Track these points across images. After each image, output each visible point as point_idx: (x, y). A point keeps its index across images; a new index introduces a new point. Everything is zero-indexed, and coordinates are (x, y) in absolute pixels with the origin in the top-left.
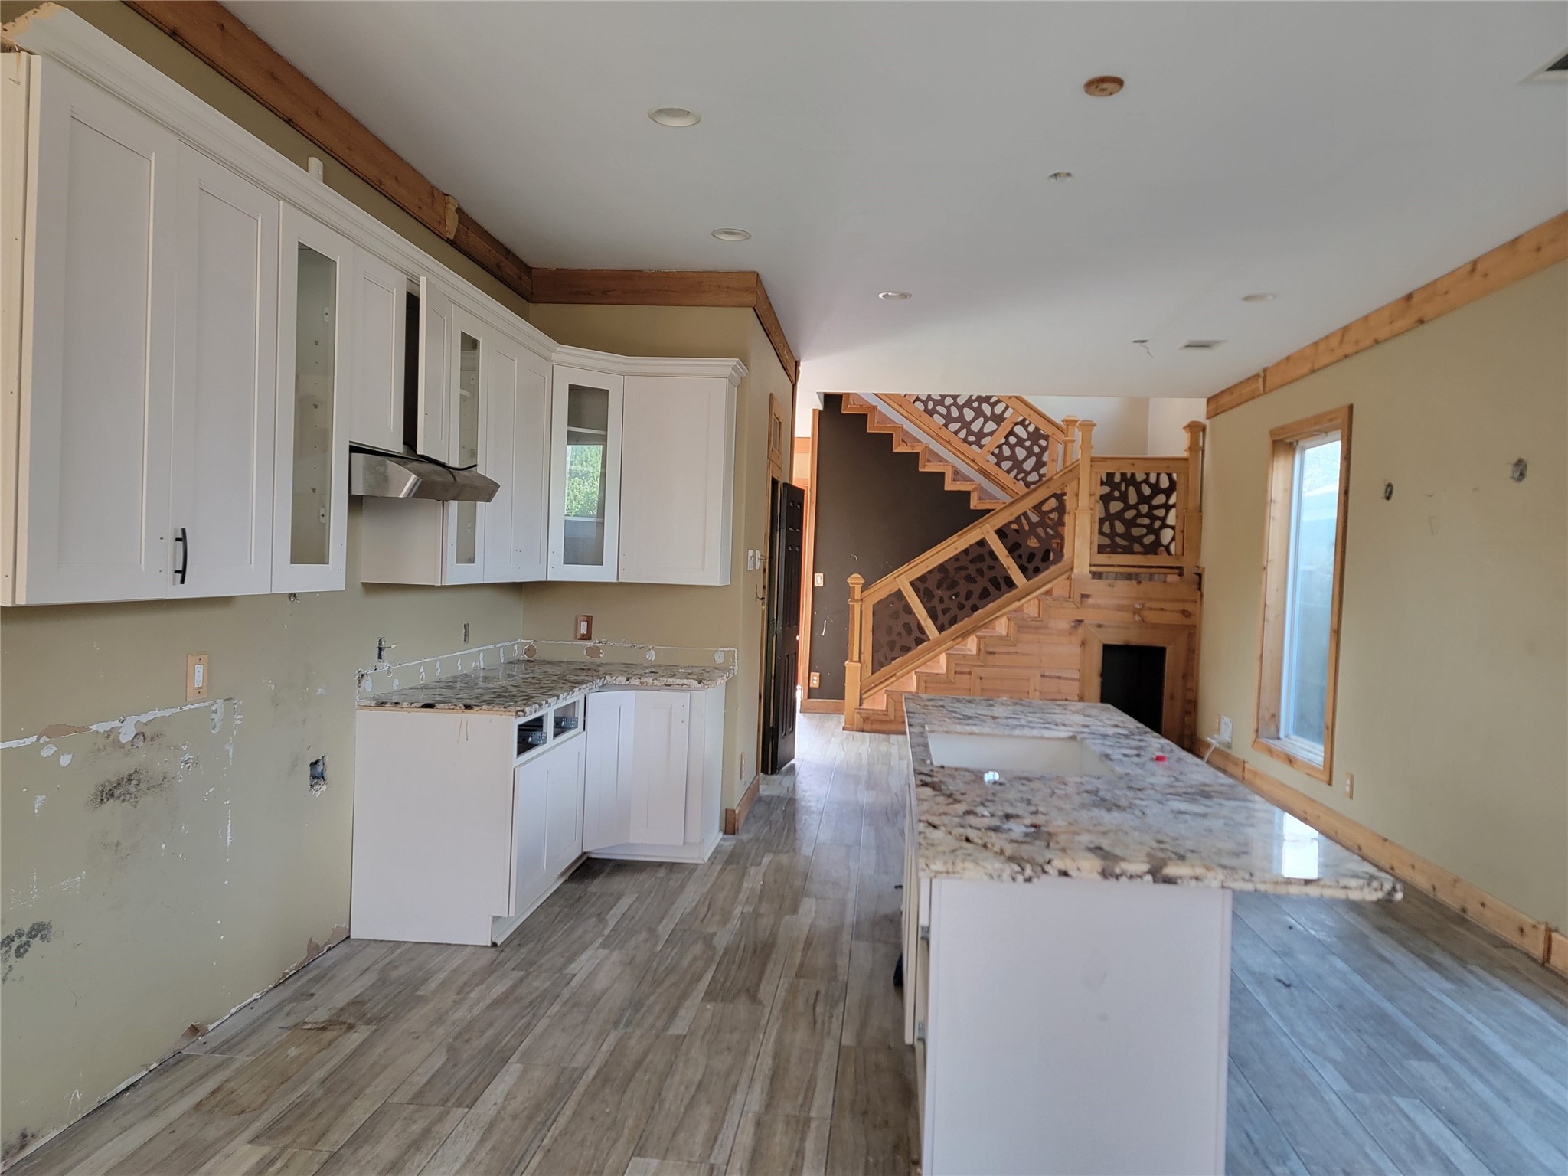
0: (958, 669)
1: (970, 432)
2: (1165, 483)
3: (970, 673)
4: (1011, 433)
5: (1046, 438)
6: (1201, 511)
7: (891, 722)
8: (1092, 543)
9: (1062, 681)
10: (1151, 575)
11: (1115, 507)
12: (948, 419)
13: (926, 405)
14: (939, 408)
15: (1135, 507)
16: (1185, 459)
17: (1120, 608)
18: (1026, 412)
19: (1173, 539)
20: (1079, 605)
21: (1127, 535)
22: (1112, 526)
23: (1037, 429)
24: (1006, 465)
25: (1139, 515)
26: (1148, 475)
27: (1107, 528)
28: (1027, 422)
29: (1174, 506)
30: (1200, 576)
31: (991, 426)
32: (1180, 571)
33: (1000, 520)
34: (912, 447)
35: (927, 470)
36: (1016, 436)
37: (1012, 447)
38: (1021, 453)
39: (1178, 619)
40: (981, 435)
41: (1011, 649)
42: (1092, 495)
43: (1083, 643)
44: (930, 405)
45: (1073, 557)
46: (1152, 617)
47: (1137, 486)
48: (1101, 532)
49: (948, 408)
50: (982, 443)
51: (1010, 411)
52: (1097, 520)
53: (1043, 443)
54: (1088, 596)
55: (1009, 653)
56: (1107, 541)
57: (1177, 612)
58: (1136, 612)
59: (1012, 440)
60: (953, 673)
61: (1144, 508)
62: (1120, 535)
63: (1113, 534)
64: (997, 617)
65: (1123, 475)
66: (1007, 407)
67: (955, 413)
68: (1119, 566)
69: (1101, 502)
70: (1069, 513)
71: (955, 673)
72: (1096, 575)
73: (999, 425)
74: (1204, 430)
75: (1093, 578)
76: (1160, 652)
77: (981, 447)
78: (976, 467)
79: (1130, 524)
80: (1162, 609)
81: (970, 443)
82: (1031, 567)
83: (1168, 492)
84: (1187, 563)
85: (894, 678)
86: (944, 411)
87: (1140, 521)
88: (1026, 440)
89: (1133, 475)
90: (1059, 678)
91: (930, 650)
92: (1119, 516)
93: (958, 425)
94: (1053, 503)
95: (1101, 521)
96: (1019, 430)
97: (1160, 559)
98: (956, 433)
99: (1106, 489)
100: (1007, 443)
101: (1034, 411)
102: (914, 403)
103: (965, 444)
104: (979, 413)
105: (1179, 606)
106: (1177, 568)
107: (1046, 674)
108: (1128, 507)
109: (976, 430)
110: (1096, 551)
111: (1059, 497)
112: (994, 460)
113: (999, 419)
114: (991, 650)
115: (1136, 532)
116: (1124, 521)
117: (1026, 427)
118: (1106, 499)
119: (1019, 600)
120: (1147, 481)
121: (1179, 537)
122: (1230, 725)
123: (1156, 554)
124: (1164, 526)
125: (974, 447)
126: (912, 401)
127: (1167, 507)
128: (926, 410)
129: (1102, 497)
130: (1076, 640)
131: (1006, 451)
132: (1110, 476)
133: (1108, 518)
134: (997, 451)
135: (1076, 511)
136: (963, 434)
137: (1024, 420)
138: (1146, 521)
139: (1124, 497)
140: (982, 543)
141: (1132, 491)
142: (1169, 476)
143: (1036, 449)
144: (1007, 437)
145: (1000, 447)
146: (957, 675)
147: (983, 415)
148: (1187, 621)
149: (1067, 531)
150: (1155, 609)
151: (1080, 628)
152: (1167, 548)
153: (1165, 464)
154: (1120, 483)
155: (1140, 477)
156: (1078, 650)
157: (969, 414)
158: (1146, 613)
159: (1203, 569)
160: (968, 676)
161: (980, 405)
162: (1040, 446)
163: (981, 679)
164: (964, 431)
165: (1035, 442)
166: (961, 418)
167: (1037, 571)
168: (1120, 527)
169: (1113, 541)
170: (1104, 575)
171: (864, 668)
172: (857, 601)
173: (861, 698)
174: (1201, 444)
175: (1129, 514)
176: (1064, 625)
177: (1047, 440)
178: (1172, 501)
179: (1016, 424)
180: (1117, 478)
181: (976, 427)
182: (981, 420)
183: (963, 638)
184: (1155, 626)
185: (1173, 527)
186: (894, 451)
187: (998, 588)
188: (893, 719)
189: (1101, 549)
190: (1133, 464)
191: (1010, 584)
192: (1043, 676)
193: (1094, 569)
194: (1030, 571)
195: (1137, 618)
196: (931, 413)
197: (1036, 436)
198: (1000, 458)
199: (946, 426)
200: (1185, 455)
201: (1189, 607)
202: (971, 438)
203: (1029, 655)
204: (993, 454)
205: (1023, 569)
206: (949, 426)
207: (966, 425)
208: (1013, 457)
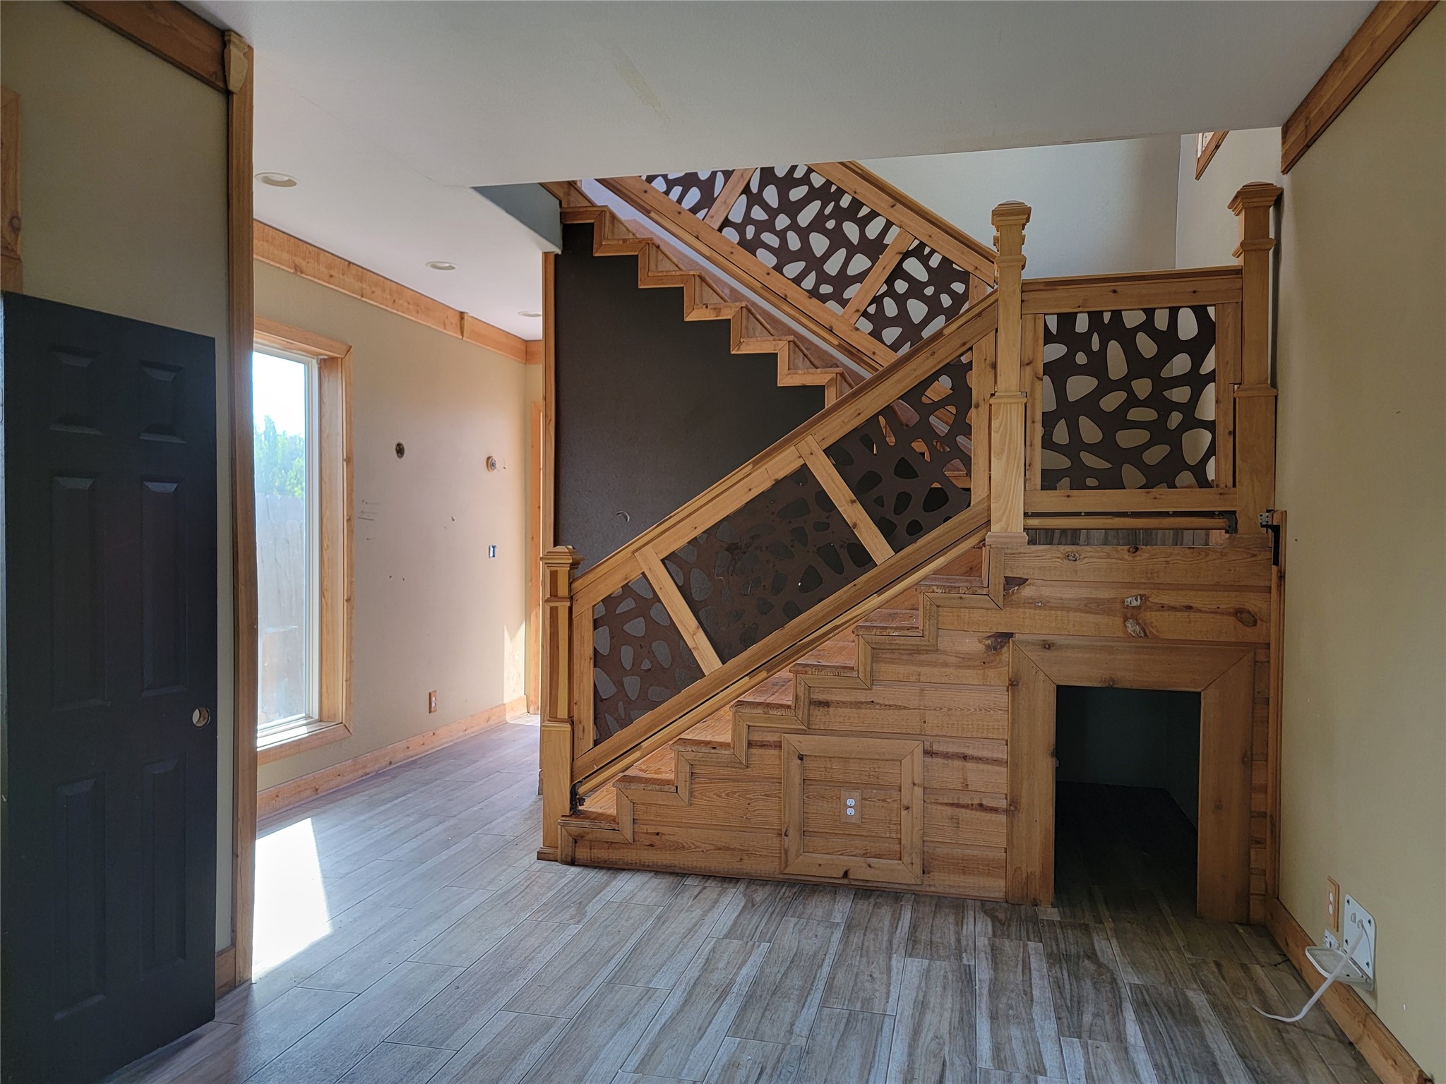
0: (756, 737)
1: (823, 278)
2: (1188, 327)
3: (778, 746)
4: (898, 272)
5: (964, 277)
6: (1274, 385)
7: (625, 845)
8: (1027, 466)
9: (970, 765)
10: (1178, 532)
11: (1079, 387)
12: (783, 256)
13: (742, 233)
14: (768, 238)
15: (1124, 384)
16: (1237, 272)
17: (1090, 606)
18: (923, 231)
19: (1211, 451)
20: (1001, 604)
21: (1106, 448)
22: (1074, 430)
23: (945, 261)
24: (891, 334)
25: (1132, 401)
26: (1150, 313)
27: (1061, 434)
28: (927, 250)
29: (1211, 377)
30: (1276, 530)
31: (860, 263)
32: (1230, 520)
33: (836, 426)
34: (717, 310)
35: (745, 350)
36: (907, 277)
37: (901, 300)
38: (917, 310)
39: (1228, 629)
40: (843, 280)
41: (862, 696)
42: (1025, 364)
43: (1013, 684)
44: (750, 231)
45: (989, 496)
46: (1166, 625)
47: (1127, 338)
48: (1048, 443)
49: (782, 235)
50: (846, 296)
51: (894, 231)
52: (1039, 417)
53: (958, 287)
54: (1022, 582)
55: (858, 705)
56: (1063, 462)
57: (1229, 614)
58: (1130, 614)
59: (901, 286)
60: (745, 744)
61: (1143, 387)
62: (1091, 449)
63: (1075, 445)
64: (837, 627)
65: (1095, 317)
66: (889, 225)
67: (794, 242)
68: (1088, 514)
69: (1046, 378)
70: (977, 406)
71: (750, 744)
72: (1035, 536)
73: (874, 260)
74: (1278, 202)
75: (1032, 542)
76: (1191, 701)
77: (844, 303)
78: (836, 343)
79: (1113, 422)
80: (1189, 608)
81: (824, 299)
82: (902, 522)
83: (1197, 349)
84: (1245, 501)
85: (637, 754)
86: (774, 241)
87: (1135, 414)
88: (926, 285)
89: (1117, 314)
90: (965, 758)
91: (705, 697)
92: (1089, 404)
93: (799, 266)
94: (944, 384)
95: (1049, 420)
96: (913, 267)
97: (1182, 497)
98: (797, 281)
99: (1057, 351)
100: (891, 292)
101: (939, 227)
102: (720, 230)
103: (814, 301)
104: (837, 240)
105: (1229, 601)
106: (1221, 514)
107: (935, 748)
108: (1106, 386)
109: (833, 273)
110: (1039, 486)
111: (958, 370)
112: (866, 326)
113: (873, 249)
114: (822, 697)
115: (1126, 439)
116: (1099, 418)
117: (925, 261)
118: (1058, 372)
119: (880, 591)
120: (1148, 327)
121: (1224, 445)
122: (1370, 930)
123: (1172, 486)
124: (1192, 422)
125: (831, 304)
126: (716, 228)
127: (1196, 381)
128: (743, 243)
129: (1049, 368)
130: (998, 676)
131: (890, 308)
132: (1066, 320)
133: (1065, 411)
134: (872, 309)
135: (992, 401)
136: (809, 282)
137: (922, 245)
138: (1149, 414)
139: (1097, 366)
140: (803, 474)
141: (1115, 353)
142: (1200, 312)
143: (946, 301)
144: (890, 281)
145: (877, 300)
146: (754, 751)
147: (846, 242)
148: (1250, 635)
149: (976, 445)
150: (1174, 609)
151: (1005, 649)
152: (1199, 471)
153: (1188, 286)
154: (1088, 335)
155: (1133, 319)
156: (1003, 699)
157: (819, 243)
158: (1151, 616)
159: (1284, 514)
160: (774, 752)
161: (839, 226)
162: (953, 294)
163: (801, 758)
164: (812, 276)
165: (943, 287)
166: (805, 252)
167: (916, 530)
168: (1090, 431)
169: (1075, 459)
170: (1057, 534)
171: (578, 733)
172: (563, 598)
173: (573, 792)
174: (1272, 235)
175: (1111, 402)
176: (972, 645)
177: (967, 284)
178: (1209, 364)
179: (906, 255)
180: (1082, 324)
181: (832, 267)
182: (842, 253)
183: (768, 671)
184: (1174, 647)
185: (1210, 426)
186: (687, 319)
187: (839, 569)
188: (629, 836)
189: (1050, 480)
190: (1115, 291)
191: (863, 559)
192: (928, 753)
193: (1035, 522)
194: (901, 530)
195: (1131, 627)
196: (751, 246)
197: (945, 274)
198: (879, 322)
199: (778, 268)
200: (1237, 262)
201: (1253, 602)
202: (826, 289)
203: (899, 708)
204: (865, 314)
205: (887, 529)
206: (785, 270)
207: (814, 264)
208: (903, 318)
